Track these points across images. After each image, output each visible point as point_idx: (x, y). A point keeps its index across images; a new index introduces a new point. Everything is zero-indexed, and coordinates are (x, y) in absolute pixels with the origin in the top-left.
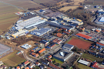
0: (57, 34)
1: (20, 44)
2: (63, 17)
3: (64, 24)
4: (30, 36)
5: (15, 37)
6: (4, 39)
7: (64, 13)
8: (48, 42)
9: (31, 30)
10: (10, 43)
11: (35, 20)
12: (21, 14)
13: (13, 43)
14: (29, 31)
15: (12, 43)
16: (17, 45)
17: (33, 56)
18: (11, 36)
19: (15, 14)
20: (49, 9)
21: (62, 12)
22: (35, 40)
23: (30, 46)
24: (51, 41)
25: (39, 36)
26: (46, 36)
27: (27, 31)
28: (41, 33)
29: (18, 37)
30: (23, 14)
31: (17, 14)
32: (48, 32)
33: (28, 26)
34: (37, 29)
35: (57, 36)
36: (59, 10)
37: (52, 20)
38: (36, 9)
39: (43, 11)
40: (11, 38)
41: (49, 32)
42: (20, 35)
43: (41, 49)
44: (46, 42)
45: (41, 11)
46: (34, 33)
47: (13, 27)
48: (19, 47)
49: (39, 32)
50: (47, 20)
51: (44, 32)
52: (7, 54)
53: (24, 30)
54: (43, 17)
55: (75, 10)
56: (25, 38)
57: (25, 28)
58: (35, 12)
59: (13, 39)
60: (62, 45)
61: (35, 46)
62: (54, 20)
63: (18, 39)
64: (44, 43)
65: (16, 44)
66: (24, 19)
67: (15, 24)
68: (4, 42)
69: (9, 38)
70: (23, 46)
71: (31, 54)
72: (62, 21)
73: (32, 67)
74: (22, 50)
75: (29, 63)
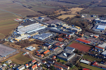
0: (58, 39)
1: (24, 47)
2: (62, 24)
3: (64, 30)
4: (32, 40)
5: (18, 41)
6: (8, 42)
7: (63, 20)
8: (51, 45)
9: (33, 35)
10: (15, 46)
11: (35, 26)
12: (20, 20)
13: (17, 45)
14: (31, 35)
17: (39, 56)
18: (14, 40)
19: (14, 20)
20: (48, 17)
21: (61, 19)
22: (38, 44)
23: (34, 48)
24: (53, 45)
25: (41, 40)
26: (48, 40)
27: (29, 35)
28: (43, 37)
30: (22, 21)
31: (17, 20)
32: (49, 37)
33: (30, 31)
34: (39, 34)
35: (59, 41)
36: (57, 18)
37: (52, 27)
38: (35, 17)
39: (42, 18)
41: (51, 36)
42: (23, 39)
43: (44, 51)
44: (49, 45)
45: (40, 18)
46: (36, 38)
47: (14, 32)
48: (24, 49)
49: (41, 37)
50: (47, 26)
51: (46, 37)
53: (26, 35)
54: (42, 24)
55: (73, 18)
56: (28, 41)
57: (26, 33)
58: (34, 19)
59: (17, 43)
60: (64, 48)
61: (39, 49)
62: (53, 26)
63: (22, 42)
64: (47, 46)
65: (20, 46)
66: (24, 25)
67: (16, 29)
68: (9, 45)
69: (13, 42)
70: (27, 48)
71: (36, 55)
72: (62, 28)
73: (39, 65)
74: (28, 51)
75: (36, 62)
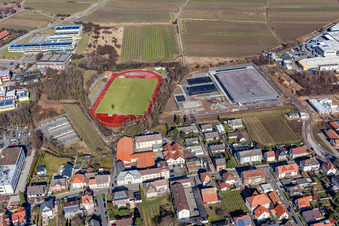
1: (308, 93)
5: (305, 69)
6: (275, 65)
10: (285, 82)
13: (292, 82)
15: (289, 81)
16: (299, 93)
17: (329, 139)
18: (297, 62)
23: (334, 107)
29: (314, 72)
40: (296, 67)
42: (322, 68)
47: (314, 39)
48: (303, 98)
52: (264, 108)
56: (332, 79)
59: (299, 74)
63: (311, 77)
65: (299, 88)
67: (325, 32)
68: (273, 73)
69: (290, 68)
70: (313, 101)
71: (324, 133)
73: (307, 169)
74: (307, 111)
75: (305, 154)
